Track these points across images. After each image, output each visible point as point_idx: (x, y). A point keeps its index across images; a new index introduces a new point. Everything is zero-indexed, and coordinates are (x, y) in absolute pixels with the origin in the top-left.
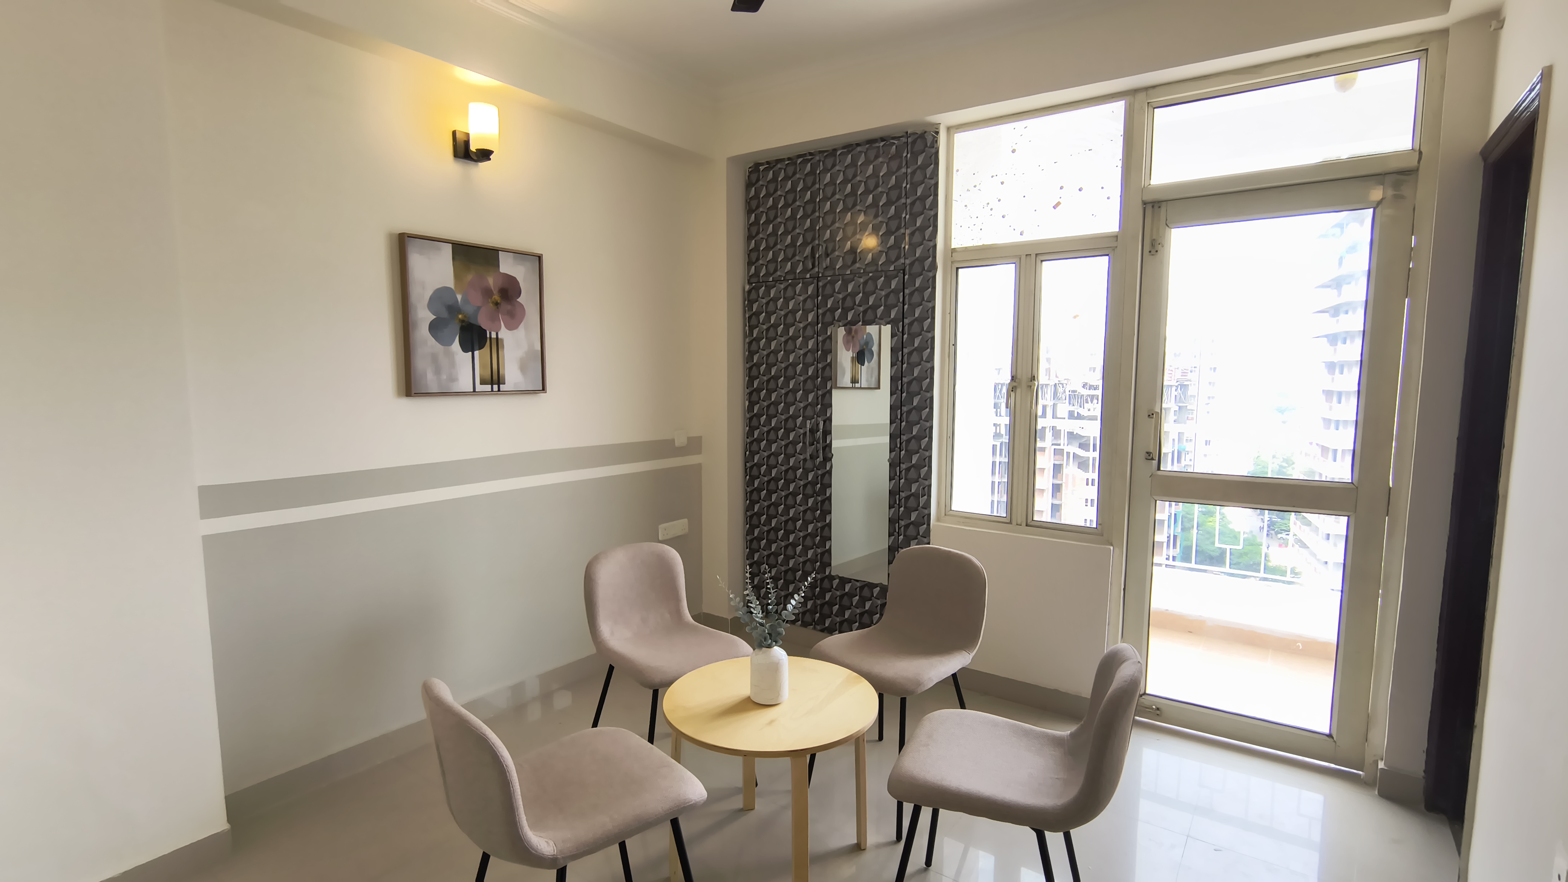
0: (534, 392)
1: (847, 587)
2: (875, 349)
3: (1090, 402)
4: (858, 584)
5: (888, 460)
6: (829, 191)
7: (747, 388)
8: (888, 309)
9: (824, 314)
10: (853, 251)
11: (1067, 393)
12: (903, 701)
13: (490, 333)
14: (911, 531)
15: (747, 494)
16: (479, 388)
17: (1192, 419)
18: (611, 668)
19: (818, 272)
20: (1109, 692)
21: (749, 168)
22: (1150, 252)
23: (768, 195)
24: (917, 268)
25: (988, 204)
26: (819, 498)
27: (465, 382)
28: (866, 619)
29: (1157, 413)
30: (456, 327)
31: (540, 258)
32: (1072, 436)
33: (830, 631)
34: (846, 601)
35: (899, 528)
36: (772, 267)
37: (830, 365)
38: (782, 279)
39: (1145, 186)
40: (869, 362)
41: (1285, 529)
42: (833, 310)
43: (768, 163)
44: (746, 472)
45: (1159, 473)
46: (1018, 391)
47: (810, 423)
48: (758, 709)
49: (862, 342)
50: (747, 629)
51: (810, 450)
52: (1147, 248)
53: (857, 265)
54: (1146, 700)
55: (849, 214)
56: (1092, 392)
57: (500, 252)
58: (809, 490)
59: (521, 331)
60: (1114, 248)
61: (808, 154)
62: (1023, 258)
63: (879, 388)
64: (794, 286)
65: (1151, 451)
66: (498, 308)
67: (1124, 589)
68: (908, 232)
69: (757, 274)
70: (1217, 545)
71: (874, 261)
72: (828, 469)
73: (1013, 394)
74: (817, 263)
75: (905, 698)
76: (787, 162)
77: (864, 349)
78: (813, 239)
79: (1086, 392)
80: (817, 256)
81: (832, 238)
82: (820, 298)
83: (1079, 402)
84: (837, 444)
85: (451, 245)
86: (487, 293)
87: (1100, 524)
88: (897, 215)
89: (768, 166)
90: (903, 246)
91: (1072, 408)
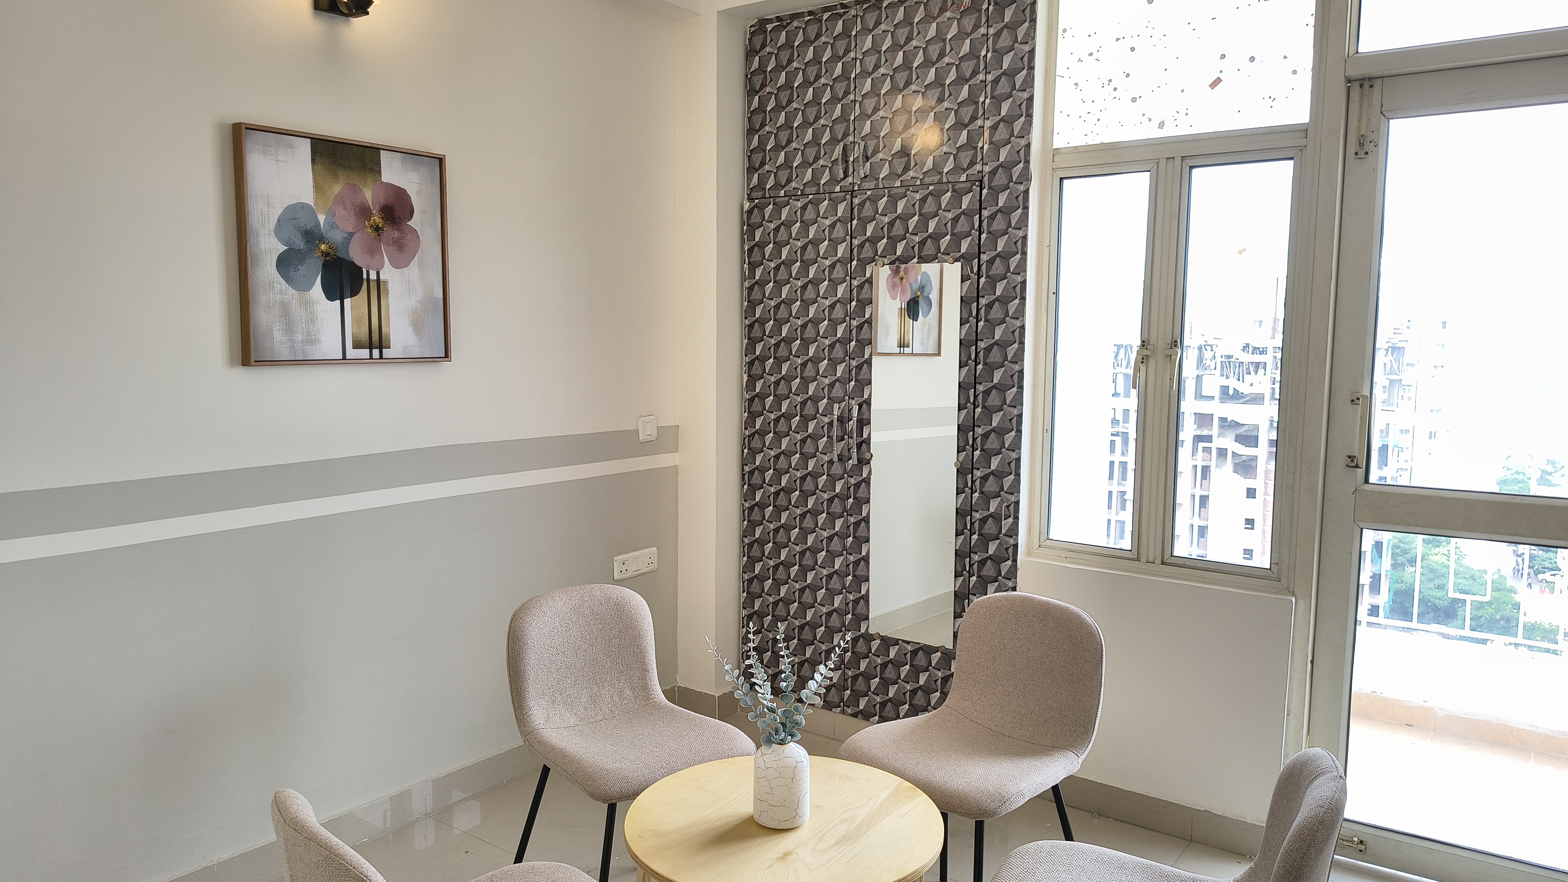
0: (433, 360)
1: (893, 652)
2: (934, 296)
3: (1252, 373)
4: (909, 648)
5: (956, 464)
6: (870, 62)
7: (746, 355)
8: (957, 238)
9: (861, 246)
10: (904, 152)
11: (1219, 359)
12: (979, 827)
13: (368, 272)
14: (989, 570)
15: (744, 511)
16: (351, 353)
17: (1409, 399)
18: (546, 771)
19: (853, 184)
20: (1296, 822)
21: (751, 26)
22: (1356, 154)
23: (779, 68)
24: (1000, 179)
25: (1110, 81)
26: (852, 520)
27: (331, 347)
28: (920, 699)
29: (1365, 397)
30: (315, 264)
31: (441, 160)
32: (1226, 424)
33: (866, 716)
34: (890, 672)
35: (971, 565)
36: (783, 176)
37: (869, 322)
38: (799, 193)
39: (1350, 56)
40: (925, 316)
41: (1549, 566)
42: (873, 241)
43: (779, 19)
44: (743, 479)
45: (1367, 487)
46: (1152, 362)
47: (839, 408)
48: (765, 835)
49: (915, 286)
50: (750, 715)
51: (838, 447)
52: (1352, 147)
53: (911, 173)
54: (1346, 830)
55: (900, 97)
56: (1257, 358)
57: (381, 151)
58: (836, 507)
59: (413, 271)
60: (1302, 149)
61: (839, 6)
62: (1163, 162)
63: (939, 354)
64: (816, 204)
65: (1356, 455)
66: (379, 235)
67: (1312, 662)
68: (988, 124)
69: (761, 185)
70: (1452, 594)
71: (937, 169)
72: (864, 475)
73: (1143, 368)
74: (851, 171)
75: (983, 821)
76: (807, 19)
77: (918, 297)
78: (846, 135)
79: (1247, 358)
80: (851, 159)
81: (874, 134)
82: (855, 222)
83: (1236, 372)
84: (878, 435)
85: (309, 140)
86: (364, 212)
87: (1276, 564)
88: (972, 99)
89: (779, 23)
90: (980, 145)
91: (1225, 382)
